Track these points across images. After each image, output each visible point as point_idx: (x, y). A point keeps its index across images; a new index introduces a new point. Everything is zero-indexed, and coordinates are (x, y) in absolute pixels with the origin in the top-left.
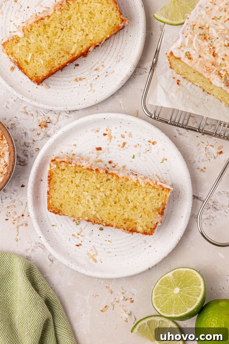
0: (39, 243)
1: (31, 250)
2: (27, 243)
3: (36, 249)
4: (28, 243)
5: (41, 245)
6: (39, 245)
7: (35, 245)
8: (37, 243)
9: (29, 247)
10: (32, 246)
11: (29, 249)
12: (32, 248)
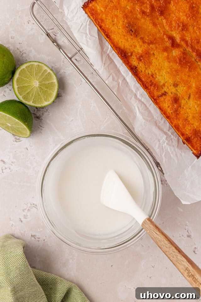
0: (34, 204)
1: (27, 210)
2: (23, 204)
3: (31, 209)
4: (25, 205)
5: (35, 205)
6: (33, 206)
7: (30, 206)
8: (32, 204)
9: (25, 208)
10: (28, 206)
11: (25, 209)
12: (28, 208)
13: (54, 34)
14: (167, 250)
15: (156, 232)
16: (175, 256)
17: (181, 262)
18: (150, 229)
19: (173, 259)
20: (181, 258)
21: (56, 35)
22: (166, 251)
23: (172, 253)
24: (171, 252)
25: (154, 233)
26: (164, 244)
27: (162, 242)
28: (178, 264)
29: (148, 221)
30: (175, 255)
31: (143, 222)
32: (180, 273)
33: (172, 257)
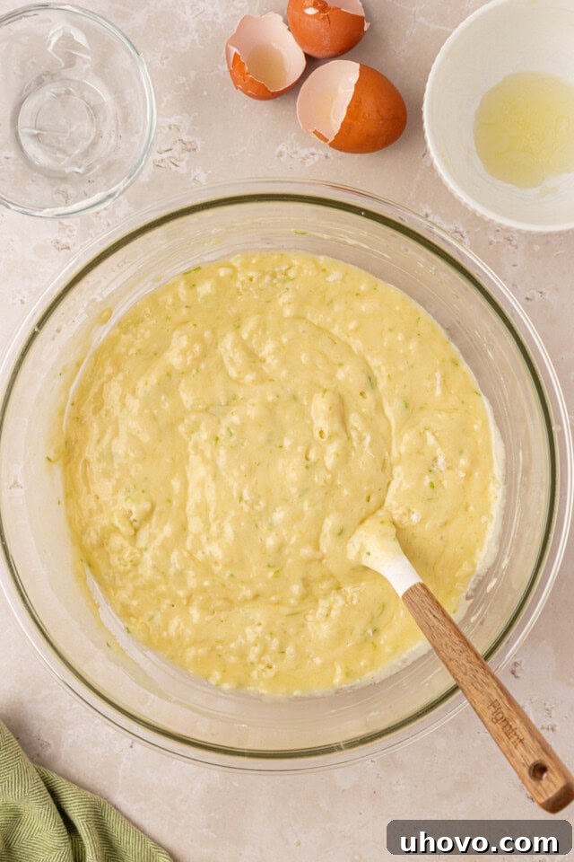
13: (173, 160)
14: (455, 656)
15: (436, 615)
16: (470, 673)
17: (482, 686)
18: (423, 607)
19: (464, 677)
20: (484, 679)
21: (177, 163)
22: (451, 660)
23: (464, 665)
24: (464, 662)
25: (431, 616)
26: (449, 644)
27: (446, 639)
28: (474, 692)
29: (420, 589)
30: (472, 670)
31: (408, 590)
32: (475, 713)
33: (462, 674)
